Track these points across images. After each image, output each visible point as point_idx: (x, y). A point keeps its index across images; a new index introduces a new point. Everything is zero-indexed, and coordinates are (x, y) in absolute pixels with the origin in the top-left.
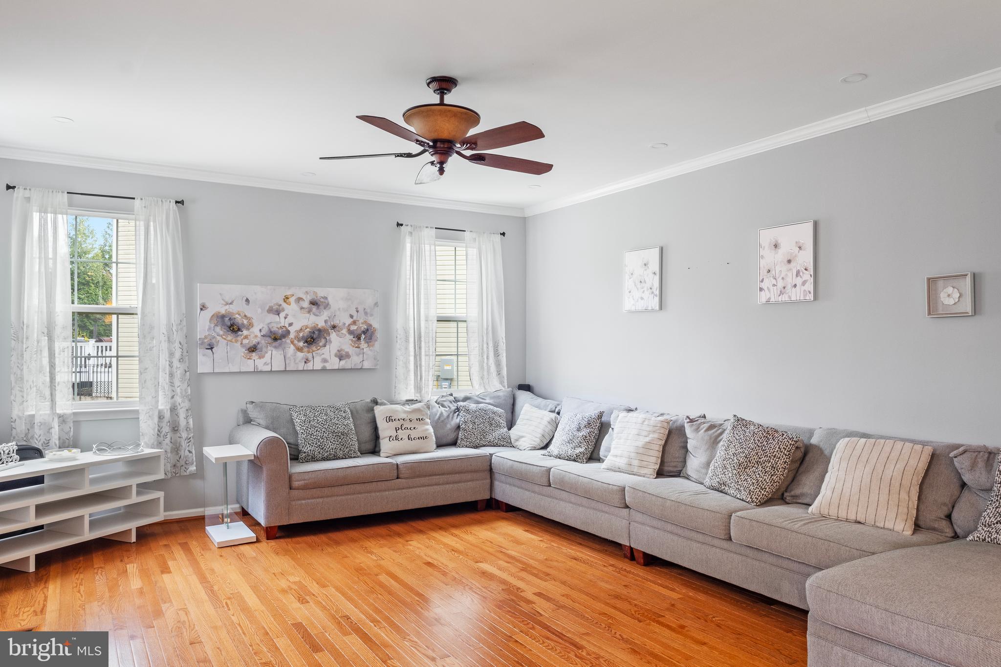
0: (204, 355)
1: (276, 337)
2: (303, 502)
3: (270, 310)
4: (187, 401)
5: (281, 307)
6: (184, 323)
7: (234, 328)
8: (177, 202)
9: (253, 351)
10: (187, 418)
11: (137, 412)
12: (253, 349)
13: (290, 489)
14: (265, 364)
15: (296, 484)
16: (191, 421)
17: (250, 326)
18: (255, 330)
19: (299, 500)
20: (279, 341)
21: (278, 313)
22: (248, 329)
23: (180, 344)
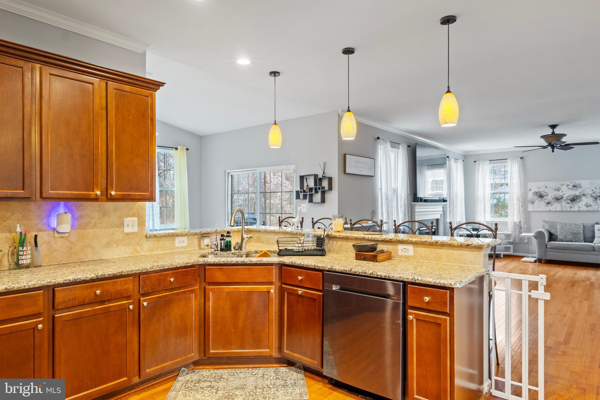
0: (530, 205)
1: (558, 199)
2: (551, 253)
3: (555, 190)
4: (524, 220)
5: (560, 189)
6: (523, 195)
7: (541, 196)
8: (521, 158)
9: (548, 204)
10: (524, 225)
11: (507, 222)
12: (548, 203)
13: (547, 248)
14: (553, 208)
15: (548, 247)
16: (525, 226)
17: (548, 195)
18: (549, 197)
19: (550, 252)
20: (559, 201)
21: (559, 190)
22: (546, 196)
23: (522, 202)
